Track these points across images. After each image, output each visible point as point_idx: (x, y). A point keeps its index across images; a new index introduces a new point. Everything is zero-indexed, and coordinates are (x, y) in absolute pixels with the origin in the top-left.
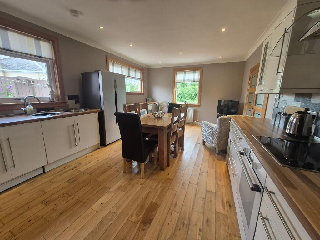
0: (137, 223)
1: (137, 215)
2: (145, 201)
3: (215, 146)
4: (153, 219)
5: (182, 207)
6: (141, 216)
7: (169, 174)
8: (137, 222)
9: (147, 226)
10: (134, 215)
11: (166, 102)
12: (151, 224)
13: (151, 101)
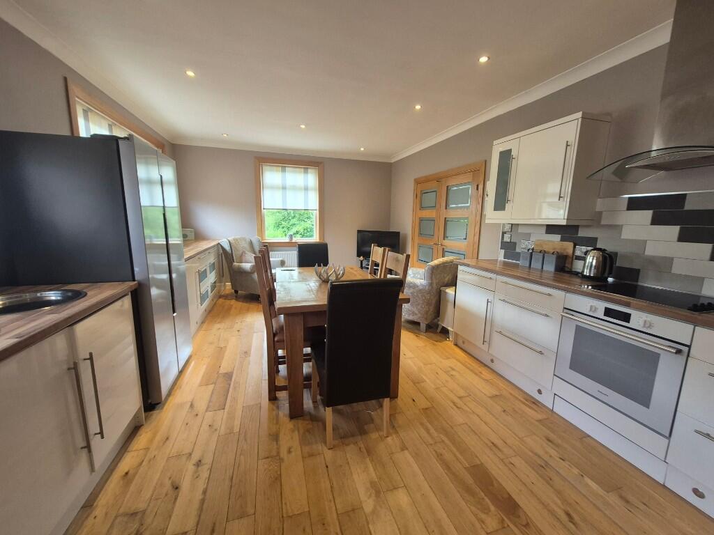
0: (506, 525)
1: (486, 510)
2: (454, 474)
3: (419, 318)
4: (509, 494)
5: (506, 443)
6: (492, 508)
7: (414, 400)
8: (502, 522)
9: (521, 514)
10: (483, 516)
11: (244, 239)
12: (521, 505)
13: (193, 238)
